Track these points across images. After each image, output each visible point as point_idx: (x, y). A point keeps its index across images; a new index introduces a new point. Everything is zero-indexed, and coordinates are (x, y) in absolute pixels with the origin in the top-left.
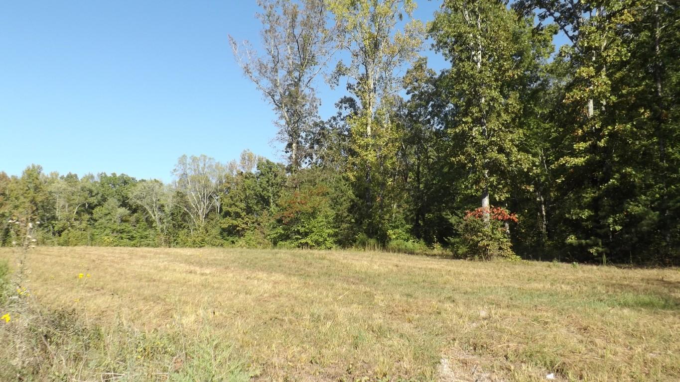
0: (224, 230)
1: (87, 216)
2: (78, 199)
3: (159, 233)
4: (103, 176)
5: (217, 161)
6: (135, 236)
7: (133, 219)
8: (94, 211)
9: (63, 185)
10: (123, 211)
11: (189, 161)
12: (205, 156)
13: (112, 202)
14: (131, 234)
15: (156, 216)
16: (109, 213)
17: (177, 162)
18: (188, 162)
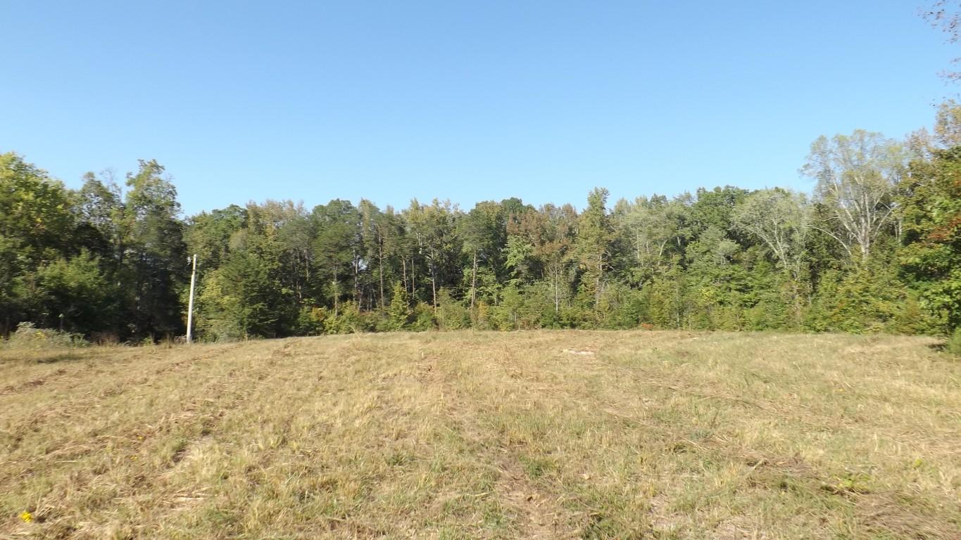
0: (908, 268)
1: (676, 258)
2: (662, 233)
3: (788, 279)
4: (702, 193)
5: (887, 138)
6: (750, 284)
7: (745, 256)
8: (687, 249)
9: (643, 213)
10: (728, 245)
11: (831, 145)
12: (861, 133)
13: (712, 232)
14: (742, 282)
15: (780, 250)
16: (709, 251)
17: (808, 151)
18: (829, 148)
